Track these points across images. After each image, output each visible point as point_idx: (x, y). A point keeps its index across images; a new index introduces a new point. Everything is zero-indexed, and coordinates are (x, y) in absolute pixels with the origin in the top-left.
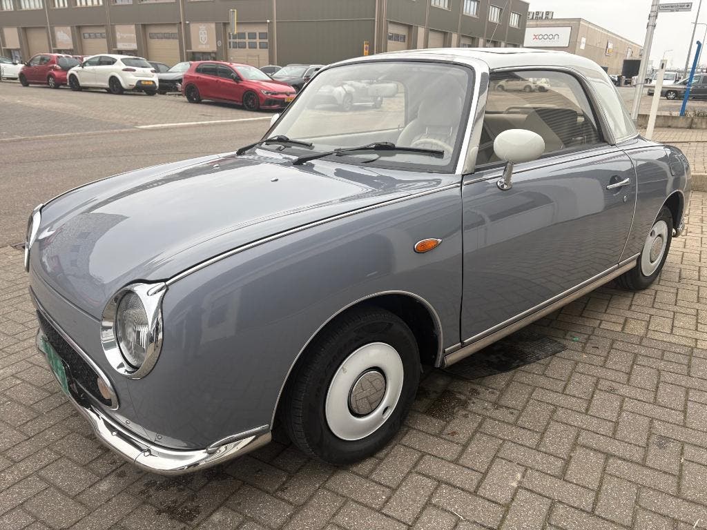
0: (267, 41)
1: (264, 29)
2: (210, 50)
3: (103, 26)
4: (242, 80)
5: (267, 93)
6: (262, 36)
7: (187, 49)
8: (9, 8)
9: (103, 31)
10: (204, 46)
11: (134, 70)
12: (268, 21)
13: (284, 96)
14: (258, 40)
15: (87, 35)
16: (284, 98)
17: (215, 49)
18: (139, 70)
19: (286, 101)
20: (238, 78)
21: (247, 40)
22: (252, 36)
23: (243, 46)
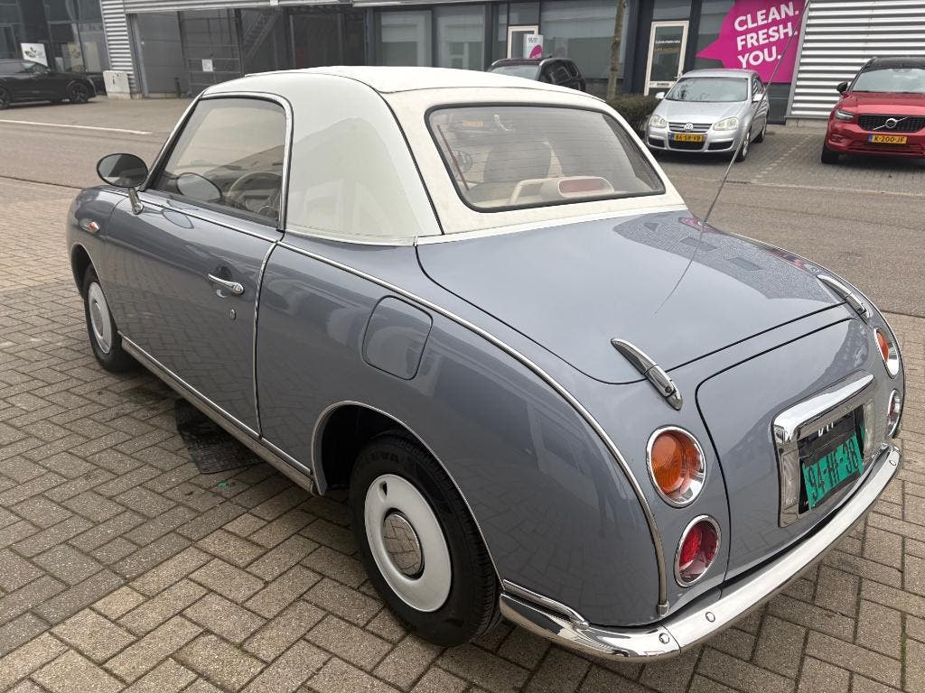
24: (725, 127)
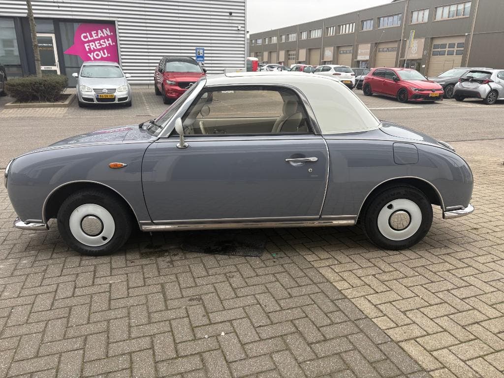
0: (462, 49)
1: (462, 40)
2: (417, 58)
3: (351, 46)
4: (399, 80)
5: (416, 90)
6: (459, 45)
7: (401, 58)
8: (304, 38)
9: (351, 48)
10: (413, 55)
11: (340, 74)
12: (466, 34)
13: (431, 92)
14: (456, 49)
15: (342, 52)
16: (429, 94)
17: (421, 57)
18: (343, 74)
19: (430, 96)
20: (397, 79)
21: (447, 49)
22: (452, 46)
23: (443, 54)
24: (122, 90)
